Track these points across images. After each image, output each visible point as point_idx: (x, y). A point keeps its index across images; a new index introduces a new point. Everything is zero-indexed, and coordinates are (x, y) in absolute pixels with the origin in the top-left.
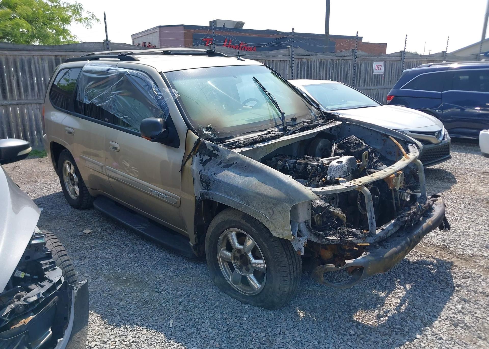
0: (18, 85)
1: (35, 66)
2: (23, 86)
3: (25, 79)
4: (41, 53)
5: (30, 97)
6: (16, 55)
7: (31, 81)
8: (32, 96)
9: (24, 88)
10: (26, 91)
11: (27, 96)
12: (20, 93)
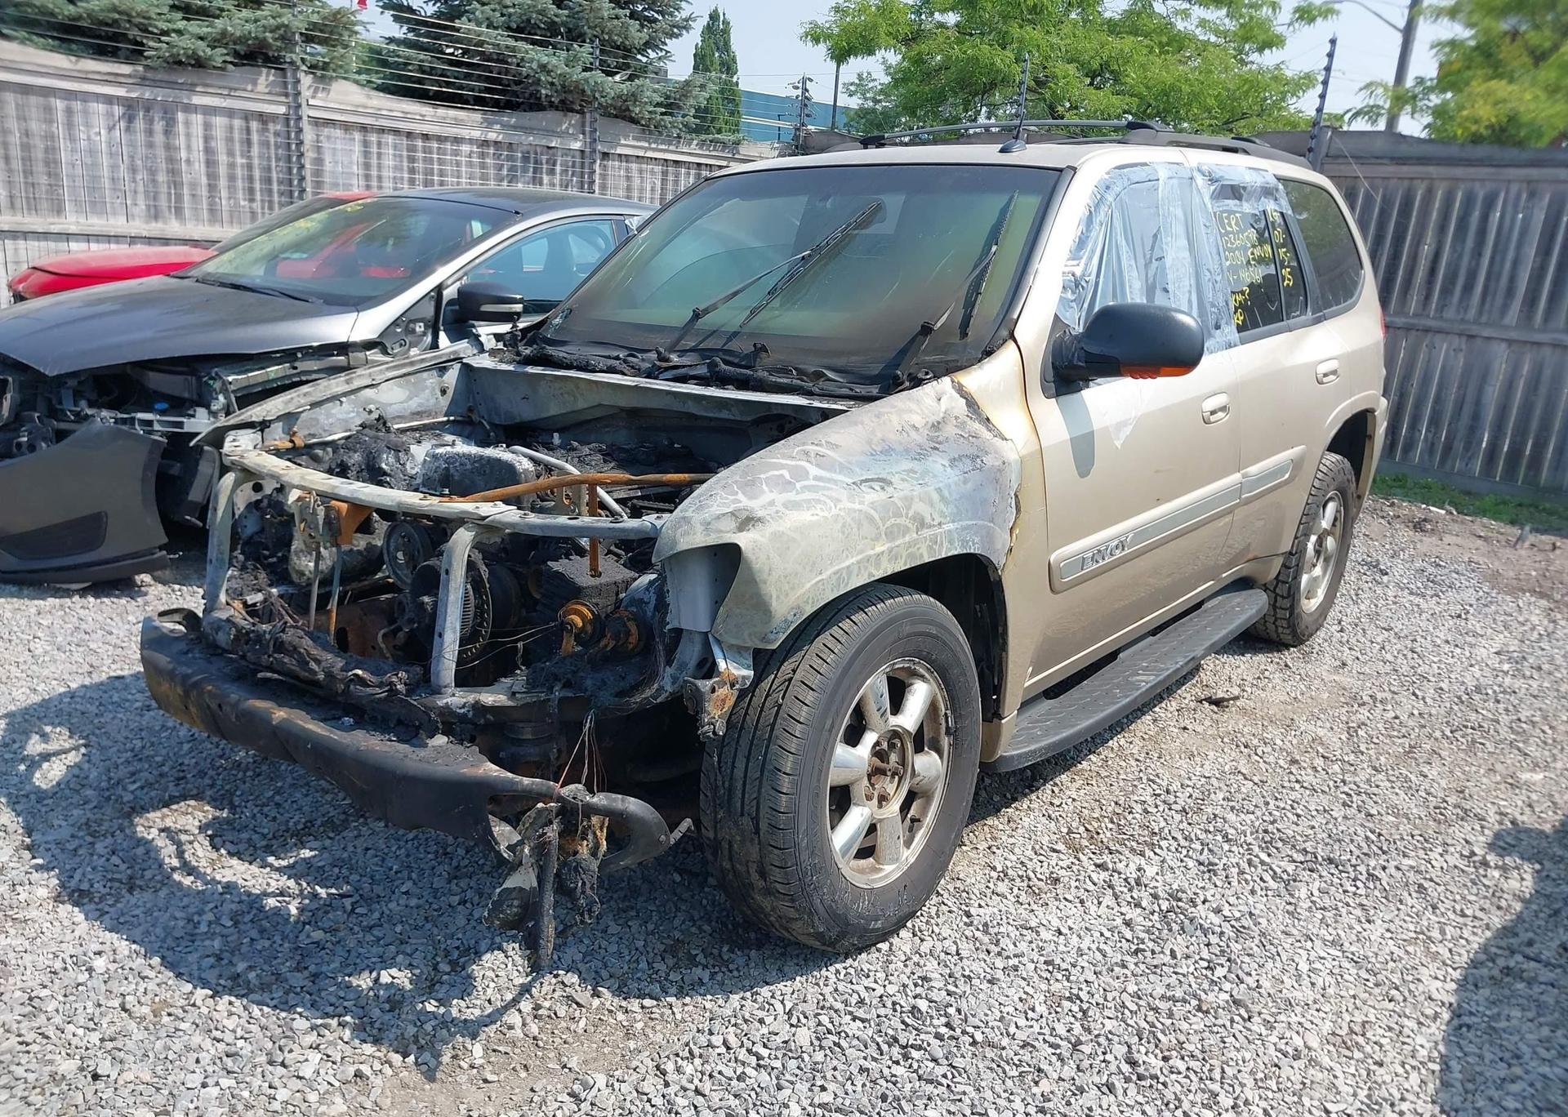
0: (1432, 271)
1: (1502, 217)
2: (1445, 276)
3: (1456, 255)
4: (1534, 172)
5: (1450, 313)
6: (1457, 179)
7: (1473, 263)
8: (1458, 311)
9: (1443, 282)
10: (1446, 291)
11: (1441, 307)
12: (1428, 297)
